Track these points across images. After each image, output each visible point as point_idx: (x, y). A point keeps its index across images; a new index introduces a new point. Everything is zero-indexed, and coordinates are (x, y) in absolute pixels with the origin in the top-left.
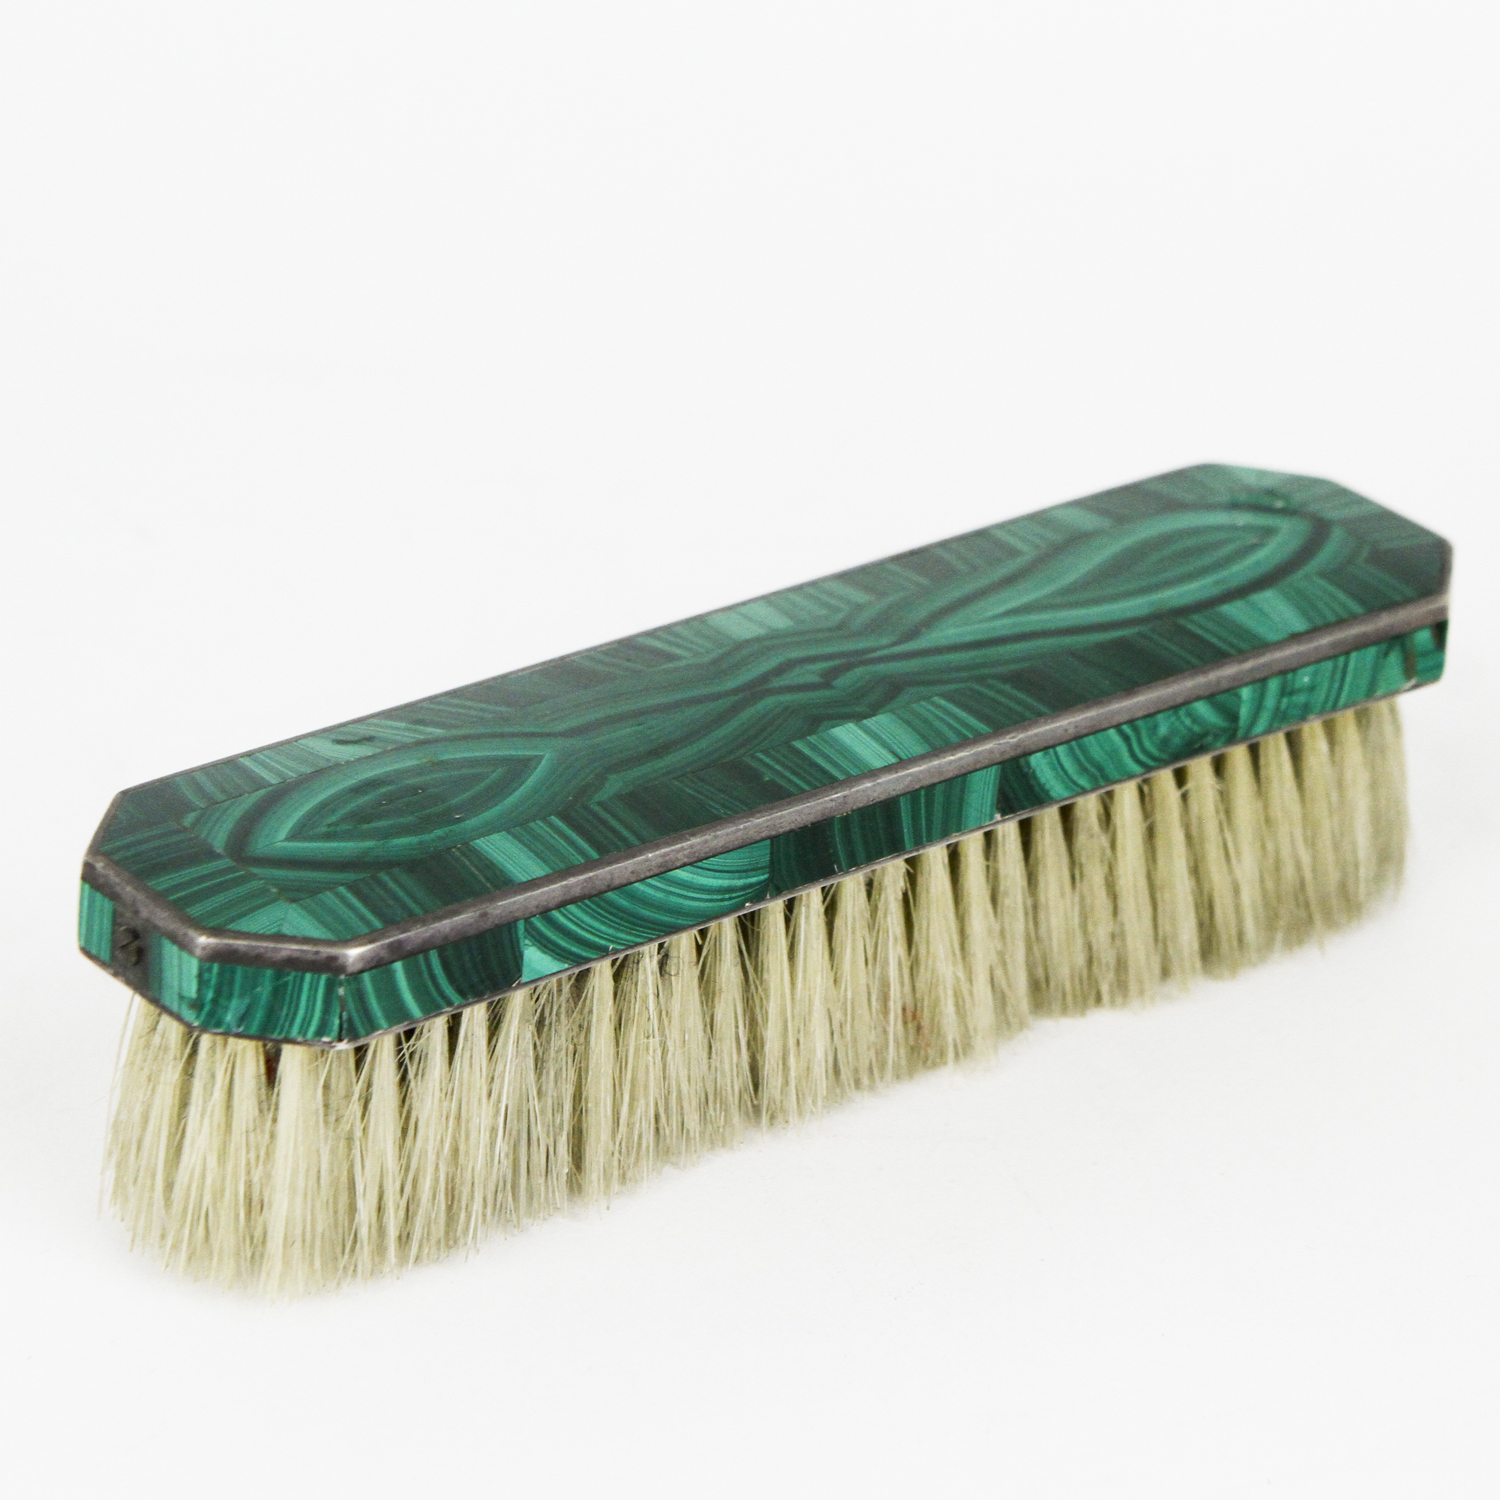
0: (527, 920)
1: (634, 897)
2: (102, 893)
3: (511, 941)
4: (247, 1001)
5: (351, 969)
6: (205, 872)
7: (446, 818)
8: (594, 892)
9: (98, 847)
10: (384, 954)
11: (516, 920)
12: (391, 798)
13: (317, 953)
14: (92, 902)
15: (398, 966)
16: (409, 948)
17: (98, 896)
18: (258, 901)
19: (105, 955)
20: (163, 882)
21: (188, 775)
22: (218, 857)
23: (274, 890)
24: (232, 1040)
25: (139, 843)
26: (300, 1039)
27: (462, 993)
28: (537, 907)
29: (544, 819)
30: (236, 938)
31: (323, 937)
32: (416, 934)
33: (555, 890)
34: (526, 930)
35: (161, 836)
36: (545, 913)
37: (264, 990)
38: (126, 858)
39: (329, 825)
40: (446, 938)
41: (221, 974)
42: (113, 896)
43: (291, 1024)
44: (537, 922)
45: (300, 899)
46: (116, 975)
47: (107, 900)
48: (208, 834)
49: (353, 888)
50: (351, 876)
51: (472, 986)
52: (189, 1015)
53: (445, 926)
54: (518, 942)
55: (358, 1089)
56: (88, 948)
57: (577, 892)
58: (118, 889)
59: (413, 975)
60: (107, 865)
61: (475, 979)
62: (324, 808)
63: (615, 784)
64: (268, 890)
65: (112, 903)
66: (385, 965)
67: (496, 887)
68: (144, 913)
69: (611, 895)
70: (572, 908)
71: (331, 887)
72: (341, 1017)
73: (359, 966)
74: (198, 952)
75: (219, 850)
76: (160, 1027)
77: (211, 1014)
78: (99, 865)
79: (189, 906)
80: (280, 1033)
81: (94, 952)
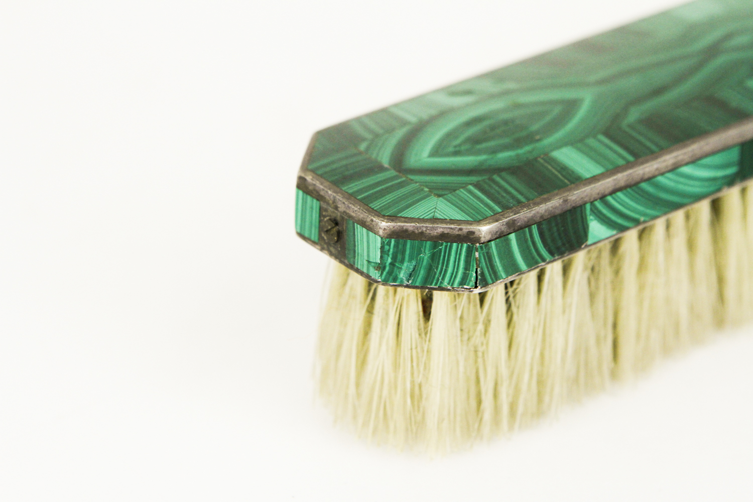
0: (592, 203)
1: (658, 186)
2: (311, 196)
3: (582, 217)
4: (414, 263)
5: (483, 240)
6: (379, 180)
7: (530, 138)
8: (633, 183)
9: (305, 167)
10: (504, 228)
11: (585, 203)
12: (493, 128)
13: (461, 229)
14: (304, 202)
15: (512, 236)
16: (519, 224)
17: (309, 198)
18: (416, 198)
19: (314, 236)
20: (353, 187)
21: (358, 120)
22: (386, 169)
23: (426, 189)
24: (399, 289)
25: (333, 162)
26: (449, 287)
27: (552, 253)
28: (598, 194)
29: (595, 137)
30: (405, 222)
31: (464, 219)
32: (524, 215)
33: (608, 183)
34: (591, 209)
35: (347, 158)
36: (603, 198)
37: (426, 256)
38: (326, 173)
39: (455, 147)
40: (542, 217)
41: (396, 246)
42: (319, 197)
43: (443, 279)
44: (598, 204)
45: (445, 195)
46: (322, 249)
47: (315, 201)
48: (378, 155)
49: (477, 186)
50: (474, 179)
51: (558, 249)
52: (375, 274)
53: (542, 209)
54: (586, 219)
55: (482, 317)
56: (302, 233)
57: (622, 183)
58: (322, 193)
59: (522, 243)
60: (313, 177)
61: (560, 243)
62: (450, 136)
63: (634, 115)
64: (422, 190)
65: (318, 202)
66: (505, 236)
67: (572, 182)
68: (342, 208)
69: (644, 185)
70: (619, 194)
71: (464, 186)
72: (476, 272)
73: (488, 238)
74: (381, 232)
75: (386, 165)
76: (350, 282)
77: (390, 273)
78: (309, 178)
79: (372, 202)
80: (436, 284)
81: (307, 235)
